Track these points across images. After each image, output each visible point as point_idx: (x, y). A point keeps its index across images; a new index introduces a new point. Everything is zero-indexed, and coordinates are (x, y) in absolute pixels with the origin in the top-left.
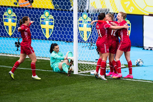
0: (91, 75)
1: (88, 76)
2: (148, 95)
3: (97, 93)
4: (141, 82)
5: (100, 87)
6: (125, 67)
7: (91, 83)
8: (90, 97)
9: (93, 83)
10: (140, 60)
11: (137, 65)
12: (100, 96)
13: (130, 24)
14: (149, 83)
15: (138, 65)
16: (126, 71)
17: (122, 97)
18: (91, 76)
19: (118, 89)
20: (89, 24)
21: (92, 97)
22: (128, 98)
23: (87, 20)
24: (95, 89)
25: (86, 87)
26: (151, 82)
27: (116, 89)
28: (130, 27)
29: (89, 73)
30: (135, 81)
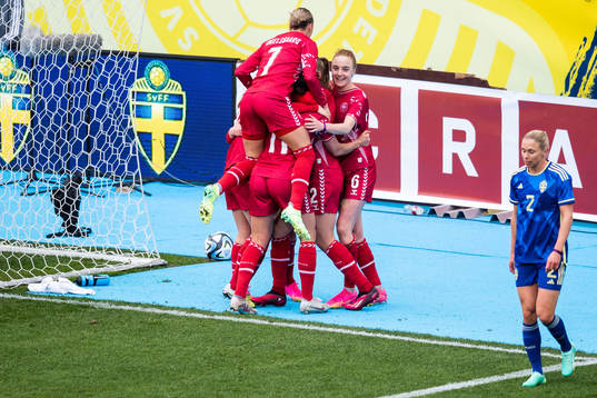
0: (31, 295)
1: (18, 301)
2: (254, 372)
3: (53, 366)
4: (227, 321)
5: (66, 343)
6: (163, 266)
7: (31, 326)
8: (24, 382)
9: (36, 329)
10: (223, 235)
11: (209, 255)
12: (64, 378)
13: (181, 96)
14: (259, 325)
15: (214, 256)
16: (167, 281)
17: (151, 381)
18: (30, 301)
19: (135, 349)
20: (23, 95)
21: (35, 382)
22: (175, 387)
23: (12, 81)
24: (47, 351)
25: (10, 345)
26: (267, 323)
27: (129, 350)
28: (184, 106)
29: (23, 289)
30: (201, 320)
